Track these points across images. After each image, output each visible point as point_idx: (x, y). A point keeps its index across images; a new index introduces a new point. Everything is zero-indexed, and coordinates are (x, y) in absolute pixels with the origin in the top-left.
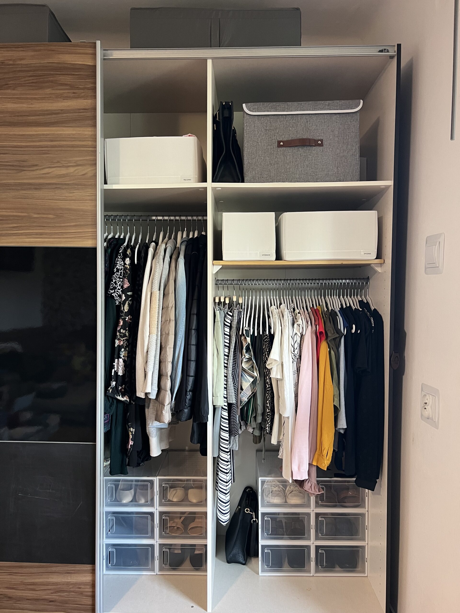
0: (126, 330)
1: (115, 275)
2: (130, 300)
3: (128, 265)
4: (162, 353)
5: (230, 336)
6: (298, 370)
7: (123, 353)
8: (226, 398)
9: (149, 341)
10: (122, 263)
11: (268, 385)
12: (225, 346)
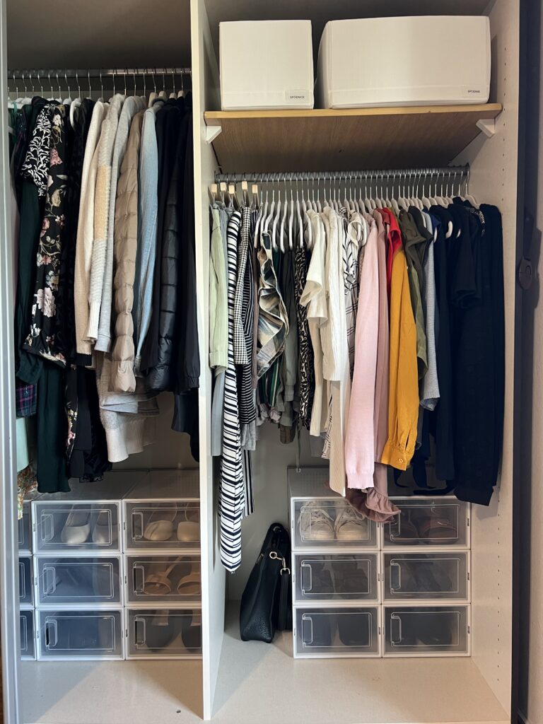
0: (57, 239)
1: (35, 140)
2: (63, 189)
3: (59, 126)
4: (118, 271)
5: (237, 253)
6: (355, 307)
7: (51, 279)
8: (233, 357)
9: (92, 251)
10: (49, 123)
11: (304, 336)
12: (230, 269)
